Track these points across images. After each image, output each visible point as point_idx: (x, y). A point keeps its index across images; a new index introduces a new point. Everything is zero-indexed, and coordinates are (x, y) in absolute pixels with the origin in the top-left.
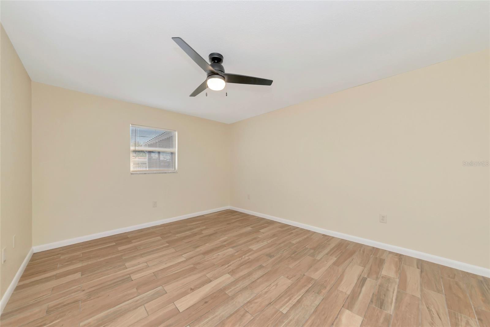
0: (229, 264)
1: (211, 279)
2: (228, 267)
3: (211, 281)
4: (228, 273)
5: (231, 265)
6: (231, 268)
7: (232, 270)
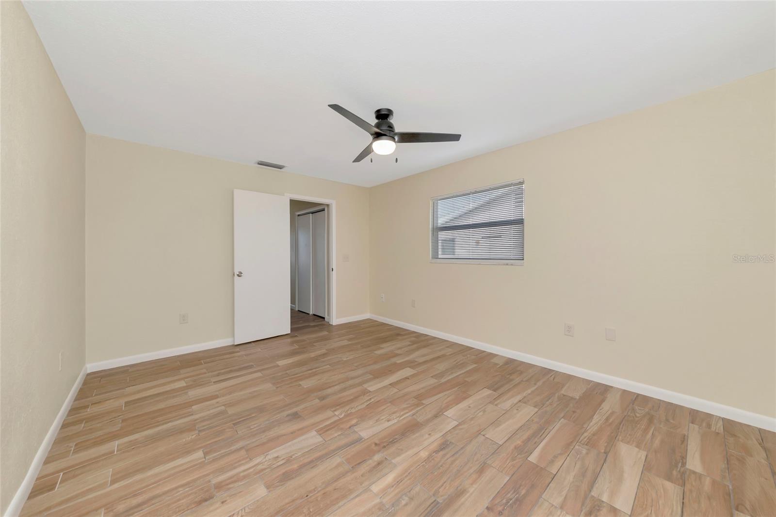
0: (369, 402)
1: (390, 386)
2: (370, 399)
3: (390, 384)
4: (370, 392)
5: (366, 401)
6: (366, 398)
7: (364, 395)
